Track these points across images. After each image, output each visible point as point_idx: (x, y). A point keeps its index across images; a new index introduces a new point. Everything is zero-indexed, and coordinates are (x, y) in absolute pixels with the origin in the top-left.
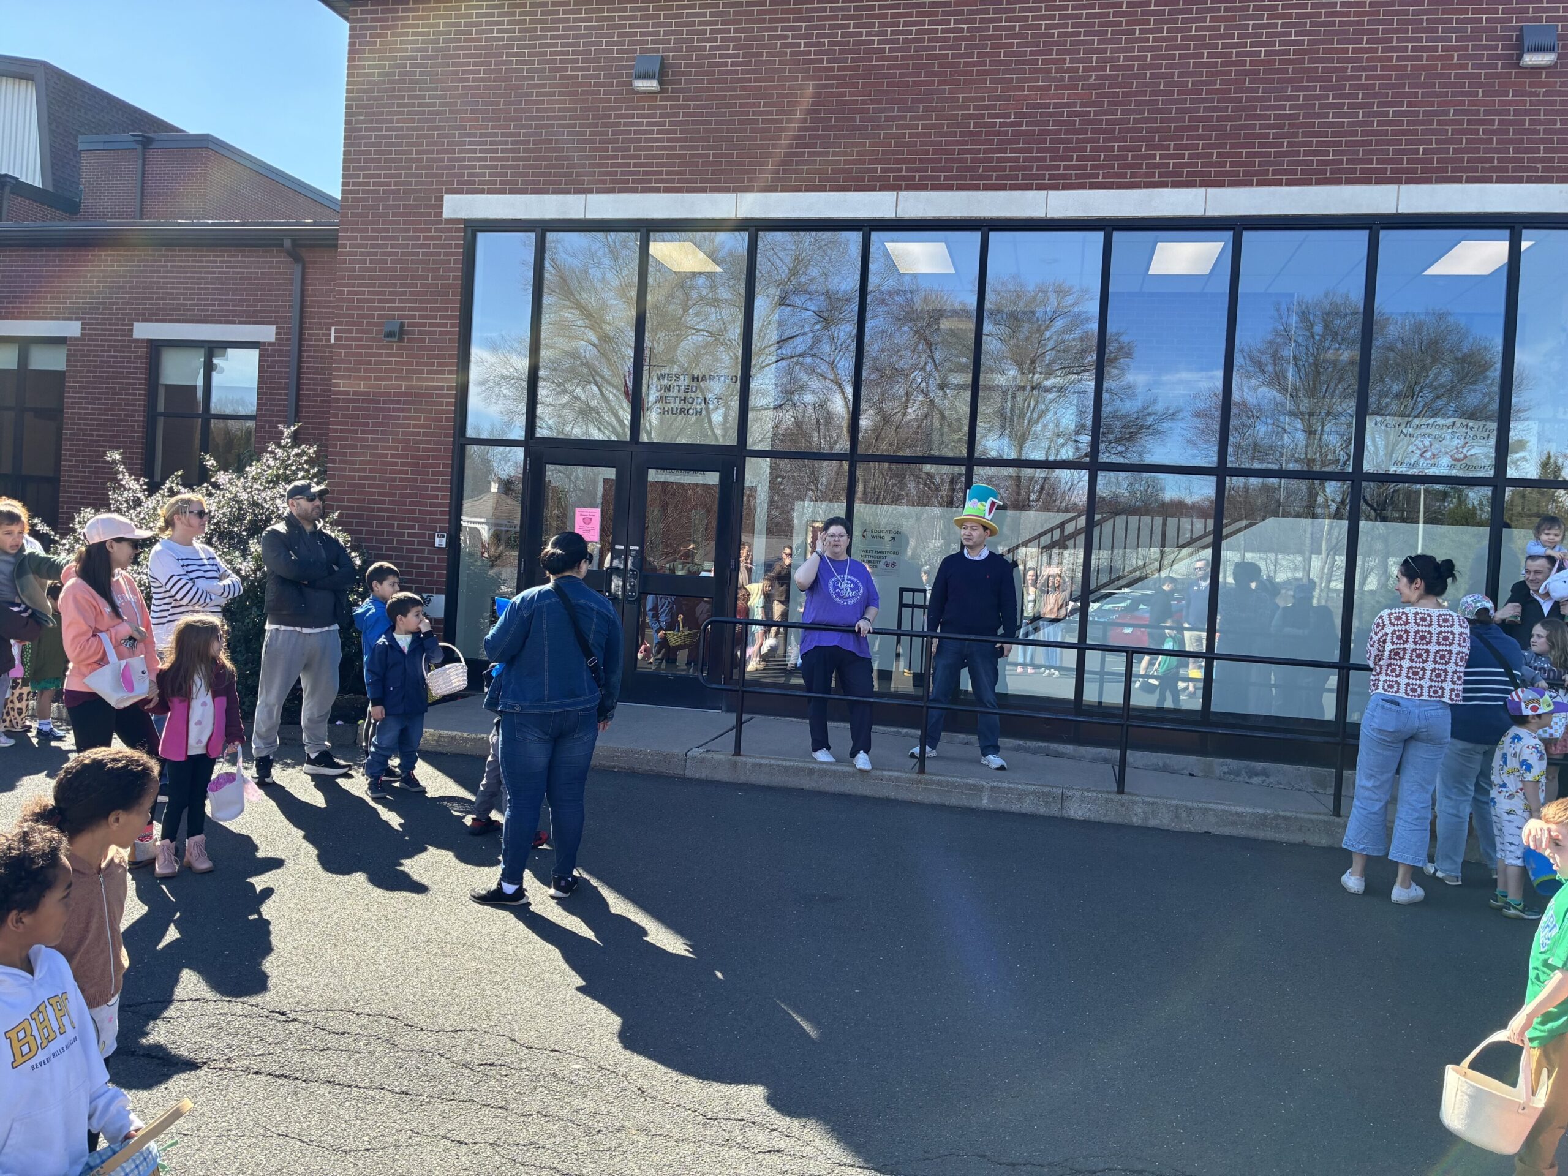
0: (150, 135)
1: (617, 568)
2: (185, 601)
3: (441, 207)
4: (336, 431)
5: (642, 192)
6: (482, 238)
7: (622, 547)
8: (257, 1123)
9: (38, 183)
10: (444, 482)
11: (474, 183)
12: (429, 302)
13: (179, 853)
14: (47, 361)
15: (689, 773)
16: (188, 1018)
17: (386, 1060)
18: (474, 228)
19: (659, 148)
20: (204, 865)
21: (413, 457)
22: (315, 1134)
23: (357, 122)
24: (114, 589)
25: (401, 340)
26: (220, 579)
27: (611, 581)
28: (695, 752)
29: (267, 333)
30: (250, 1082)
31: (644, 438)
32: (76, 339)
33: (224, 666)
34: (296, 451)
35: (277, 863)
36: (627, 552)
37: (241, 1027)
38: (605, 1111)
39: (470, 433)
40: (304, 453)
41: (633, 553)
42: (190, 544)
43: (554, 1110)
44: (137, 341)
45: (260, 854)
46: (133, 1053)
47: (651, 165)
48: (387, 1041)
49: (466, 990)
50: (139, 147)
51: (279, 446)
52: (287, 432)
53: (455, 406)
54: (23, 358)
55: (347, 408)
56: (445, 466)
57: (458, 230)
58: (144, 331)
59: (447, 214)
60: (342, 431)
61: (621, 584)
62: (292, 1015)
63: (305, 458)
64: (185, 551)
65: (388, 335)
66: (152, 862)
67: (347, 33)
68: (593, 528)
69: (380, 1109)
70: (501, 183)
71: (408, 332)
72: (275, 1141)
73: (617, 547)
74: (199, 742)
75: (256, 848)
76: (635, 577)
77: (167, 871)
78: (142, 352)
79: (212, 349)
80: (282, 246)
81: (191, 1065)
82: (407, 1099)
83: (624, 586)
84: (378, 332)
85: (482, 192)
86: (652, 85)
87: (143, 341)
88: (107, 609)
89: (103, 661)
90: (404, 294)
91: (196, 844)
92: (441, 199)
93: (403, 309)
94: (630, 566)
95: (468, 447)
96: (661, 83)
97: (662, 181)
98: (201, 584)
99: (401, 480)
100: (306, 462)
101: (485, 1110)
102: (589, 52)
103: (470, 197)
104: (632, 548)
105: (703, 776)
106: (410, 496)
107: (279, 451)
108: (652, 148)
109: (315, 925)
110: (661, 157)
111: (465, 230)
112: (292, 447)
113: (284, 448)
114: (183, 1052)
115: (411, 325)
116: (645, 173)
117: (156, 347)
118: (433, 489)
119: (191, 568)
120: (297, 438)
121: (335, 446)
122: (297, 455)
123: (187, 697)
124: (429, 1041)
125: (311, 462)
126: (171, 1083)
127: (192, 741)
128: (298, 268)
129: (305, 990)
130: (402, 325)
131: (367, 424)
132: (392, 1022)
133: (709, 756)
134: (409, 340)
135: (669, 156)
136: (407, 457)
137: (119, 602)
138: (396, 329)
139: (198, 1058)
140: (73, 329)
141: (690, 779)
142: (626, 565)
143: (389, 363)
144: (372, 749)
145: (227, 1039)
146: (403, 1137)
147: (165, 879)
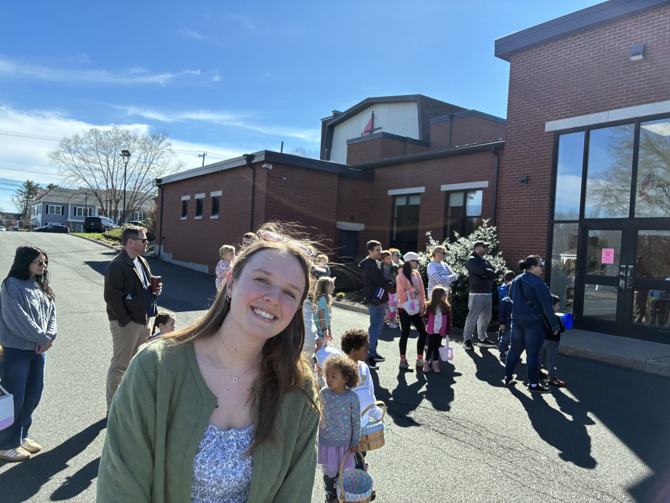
0: (453, 114)
1: (622, 276)
2: (438, 282)
3: (544, 127)
4: (502, 220)
5: (635, 105)
6: (562, 138)
7: (625, 266)
8: (431, 443)
9: (418, 139)
10: (544, 239)
11: (558, 115)
12: (539, 166)
13: (430, 365)
14: (415, 201)
15: (647, 370)
16: (421, 412)
17: (476, 438)
18: (557, 134)
19: (644, 84)
20: (437, 370)
21: (532, 229)
22: (447, 450)
23: (512, 100)
24: (412, 276)
25: (527, 183)
26: (449, 275)
27: (619, 282)
28: (651, 361)
29: (485, 184)
30: (433, 433)
31: (636, 216)
32: (423, 193)
33: (447, 305)
34: (489, 229)
35: (459, 375)
36: (627, 268)
37: (435, 418)
38: (548, 474)
39: (556, 218)
40: (491, 230)
41: (630, 269)
42: (440, 262)
43: (529, 467)
44: (442, 192)
45: (455, 371)
46: (404, 417)
47: (640, 92)
48: (478, 433)
49: (511, 425)
50: (449, 119)
51: (483, 227)
52: (485, 222)
53: (549, 207)
54: (408, 201)
55: (507, 211)
56: (545, 232)
57: (551, 136)
58: (444, 188)
59: (547, 130)
60: (505, 220)
61: (624, 283)
62: (451, 419)
63: (492, 231)
64: (437, 265)
65: (522, 181)
66: (422, 367)
67: (509, 67)
68: (610, 258)
69: (469, 450)
70: (570, 113)
71: (530, 180)
72: (435, 449)
73: (622, 266)
74: (437, 329)
75: (454, 369)
76: (630, 279)
77: (426, 371)
78: (444, 195)
79: (466, 192)
80: (491, 150)
81: (418, 425)
82: (479, 450)
83: (626, 284)
84: (519, 181)
85: (561, 118)
86: (640, 57)
87: (444, 191)
88: (409, 283)
89: (407, 300)
90: (529, 164)
91: (436, 363)
92: (544, 124)
93: (528, 171)
94: (628, 275)
95: (555, 224)
96: (644, 55)
97: (646, 99)
98: (443, 276)
99: (527, 239)
100: (493, 233)
101: (504, 461)
102: (610, 50)
103: (556, 121)
104: (629, 266)
105: (654, 372)
106: (530, 245)
107: (482, 229)
108: (640, 85)
109: (467, 395)
110: (645, 88)
111: (554, 135)
112: (488, 227)
113: (484, 228)
114: (417, 421)
115: (531, 176)
116: (637, 97)
117: (448, 193)
118: (540, 242)
119: (440, 271)
120: (489, 225)
121: (502, 226)
122: (490, 230)
123: (434, 314)
124: (492, 436)
125: (494, 233)
126: (411, 427)
127: (435, 329)
128: (496, 158)
129: (458, 412)
130: (528, 177)
131: (514, 217)
132: (482, 428)
133: (657, 363)
134: (531, 183)
135: (649, 87)
136: (529, 229)
137: (413, 280)
138: (525, 179)
139: (420, 423)
140: (422, 190)
141: (647, 373)
142: (626, 274)
143: (523, 192)
144: (501, 341)
145: (430, 420)
146: (473, 459)
147: (426, 373)
